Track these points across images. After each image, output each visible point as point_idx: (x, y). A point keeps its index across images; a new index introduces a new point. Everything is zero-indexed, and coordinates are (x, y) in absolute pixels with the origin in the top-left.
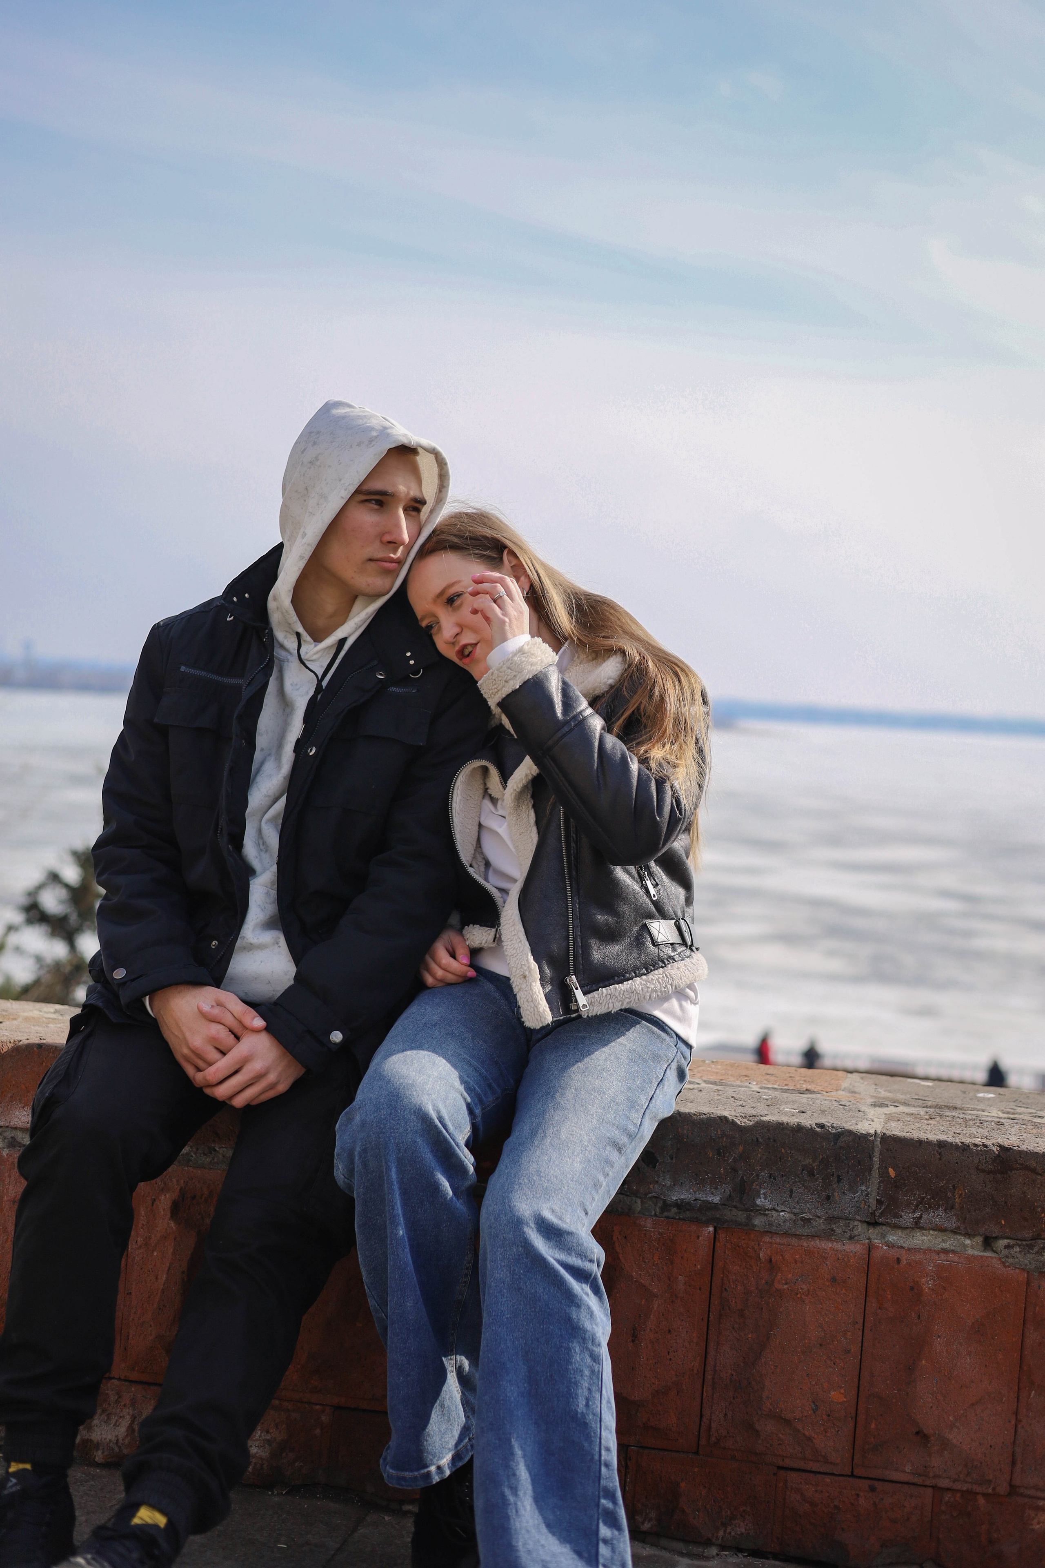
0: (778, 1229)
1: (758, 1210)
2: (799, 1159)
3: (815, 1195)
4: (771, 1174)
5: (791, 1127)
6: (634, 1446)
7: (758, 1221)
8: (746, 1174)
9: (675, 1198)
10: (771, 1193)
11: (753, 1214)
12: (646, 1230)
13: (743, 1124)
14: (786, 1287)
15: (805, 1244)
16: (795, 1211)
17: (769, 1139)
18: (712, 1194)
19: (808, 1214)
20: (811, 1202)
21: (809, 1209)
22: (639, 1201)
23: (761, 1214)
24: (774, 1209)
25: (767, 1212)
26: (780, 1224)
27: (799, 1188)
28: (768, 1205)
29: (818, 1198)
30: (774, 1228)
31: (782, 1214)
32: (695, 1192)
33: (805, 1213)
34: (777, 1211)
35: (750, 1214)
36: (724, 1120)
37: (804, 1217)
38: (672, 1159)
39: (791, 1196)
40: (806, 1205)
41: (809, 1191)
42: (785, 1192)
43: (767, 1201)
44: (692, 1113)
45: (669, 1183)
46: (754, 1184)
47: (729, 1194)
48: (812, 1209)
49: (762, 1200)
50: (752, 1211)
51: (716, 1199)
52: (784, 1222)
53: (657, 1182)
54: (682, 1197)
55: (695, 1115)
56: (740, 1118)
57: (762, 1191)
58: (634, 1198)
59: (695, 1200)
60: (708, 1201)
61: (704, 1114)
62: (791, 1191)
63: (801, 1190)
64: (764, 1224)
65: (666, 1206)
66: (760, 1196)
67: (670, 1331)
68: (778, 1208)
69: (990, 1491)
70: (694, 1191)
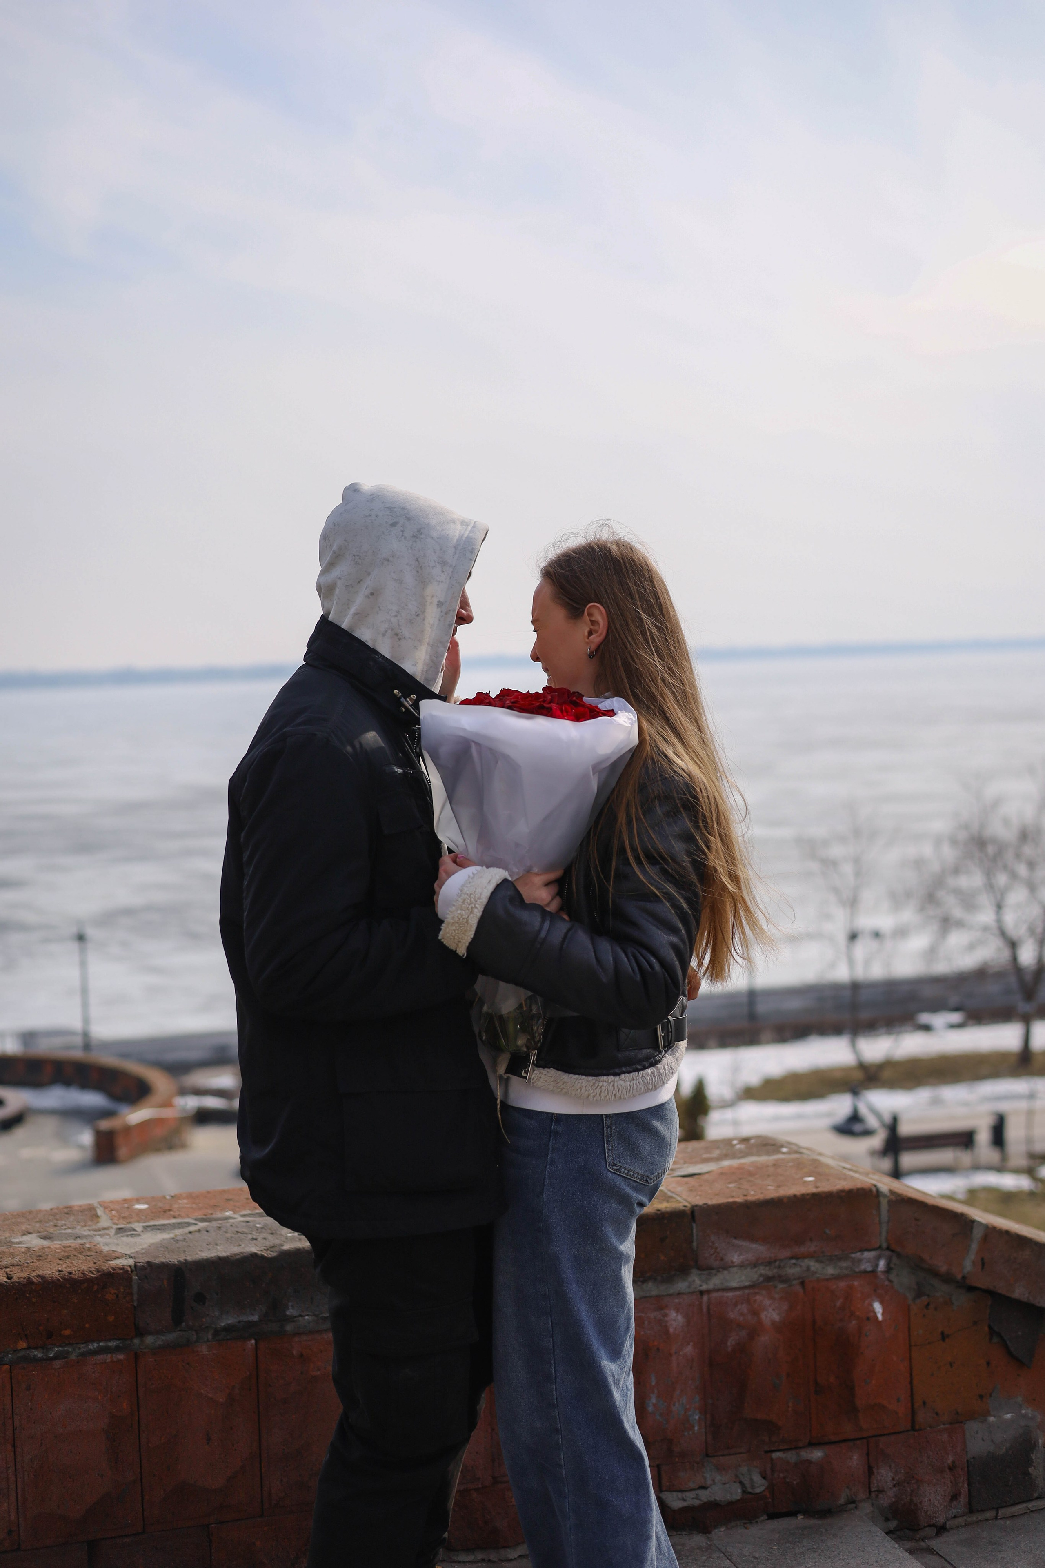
0: (302, 1330)
1: (288, 1320)
4: (295, 1289)
6: (213, 1524)
7: (289, 1328)
8: (276, 1293)
9: (223, 1325)
10: (296, 1304)
11: (284, 1323)
12: (203, 1355)
13: (270, 1256)
14: (319, 1373)
15: (325, 1337)
16: (317, 1313)
18: (252, 1314)
22: (194, 1333)
24: (301, 1316)
25: (294, 1319)
26: (304, 1326)
28: (295, 1314)
30: (300, 1330)
31: (307, 1317)
32: (238, 1316)
35: (281, 1324)
36: (254, 1255)
38: (217, 1294)
39: (311, 1303)
42: (306, 1301)
43: (294, 1311)
44: (229, 1256)
45: (217, 1314)
46: (284, 1301)
47: (264, 1311)
49: (291, 1310)
50: (284, 1320)
51: (255, 1318)
53: (208, 1315)
54: (229, 1322)
55: (232, 1256)
56: (265, 1251)
57: (290, 1304)
58: (190, 1332)
59: (239, 1322)
60: (249, 1321)
61: (238, 1254)
62: (311, 1298)
63: (319, 1297)
64: (293, 1329)
65: (217, 1332)
66: (288, 1308)
67: (231, 1428)
68: (303, 1314)
69: (480, 1486)
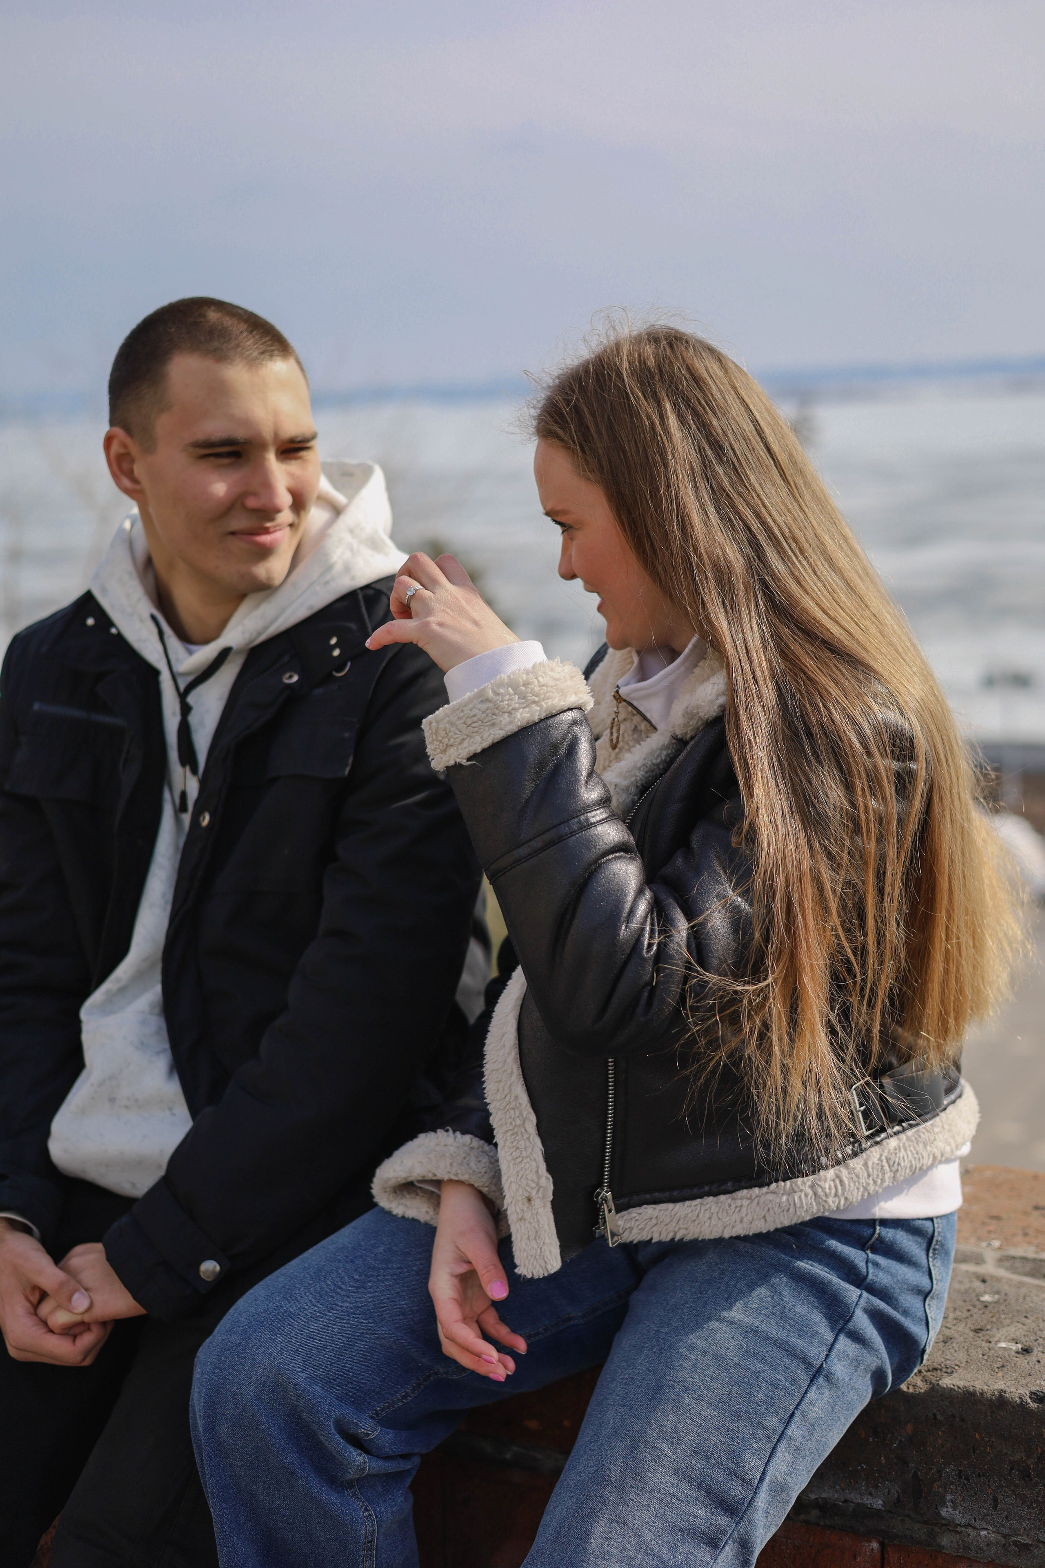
0: (979, 1555)
1: (943, 1525)
2: (1005, 1451)
3: (1034, 1508)
4: (960, 1471)
5: (987, 1399)
7: (947, 1542)
8: (921, 1468)
10: (964, 1500)
11: (937, 1529)
16: (1004, 1530)
17: (953, 1416)
18: (875, 1496)
19: (1025, 1537)
20: (1029, 1519)
21: (1025, 1529)
23: (950, 1530)
24: (971, 1526)
25: (959, 1529)
26: (981, 1549)
27: (1008, 1496)
28: (958, 1517)
29: (1040, 1514)
30: (974, 1553)
31: (983, 1533)
32: (843, 1490)
33: (1019, 1535)
34: (974, 1528)
35: (932, 1529)
37: (1019, 1541)
39: (995, 1508)
40: (1020, 1523)
41: (1024, 1502)
42: (985, 1501)
43: (957, 1512)
46: (935, 1485)
47: (896, 1496)
48: (1030, 1530)
49: (950, 1509)
50: (936, 1524)
51: (880, 1504)
52: (988, 1545)
60: (864, 1505)
62: (995, 1499)
63: (1011, 1500)
64: (956, 1546)
66: (945, 1503)
68: (977, 1524)
70: (842, 1488)
